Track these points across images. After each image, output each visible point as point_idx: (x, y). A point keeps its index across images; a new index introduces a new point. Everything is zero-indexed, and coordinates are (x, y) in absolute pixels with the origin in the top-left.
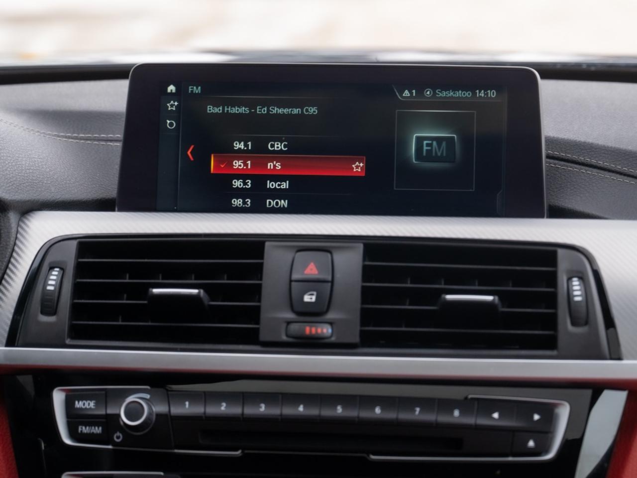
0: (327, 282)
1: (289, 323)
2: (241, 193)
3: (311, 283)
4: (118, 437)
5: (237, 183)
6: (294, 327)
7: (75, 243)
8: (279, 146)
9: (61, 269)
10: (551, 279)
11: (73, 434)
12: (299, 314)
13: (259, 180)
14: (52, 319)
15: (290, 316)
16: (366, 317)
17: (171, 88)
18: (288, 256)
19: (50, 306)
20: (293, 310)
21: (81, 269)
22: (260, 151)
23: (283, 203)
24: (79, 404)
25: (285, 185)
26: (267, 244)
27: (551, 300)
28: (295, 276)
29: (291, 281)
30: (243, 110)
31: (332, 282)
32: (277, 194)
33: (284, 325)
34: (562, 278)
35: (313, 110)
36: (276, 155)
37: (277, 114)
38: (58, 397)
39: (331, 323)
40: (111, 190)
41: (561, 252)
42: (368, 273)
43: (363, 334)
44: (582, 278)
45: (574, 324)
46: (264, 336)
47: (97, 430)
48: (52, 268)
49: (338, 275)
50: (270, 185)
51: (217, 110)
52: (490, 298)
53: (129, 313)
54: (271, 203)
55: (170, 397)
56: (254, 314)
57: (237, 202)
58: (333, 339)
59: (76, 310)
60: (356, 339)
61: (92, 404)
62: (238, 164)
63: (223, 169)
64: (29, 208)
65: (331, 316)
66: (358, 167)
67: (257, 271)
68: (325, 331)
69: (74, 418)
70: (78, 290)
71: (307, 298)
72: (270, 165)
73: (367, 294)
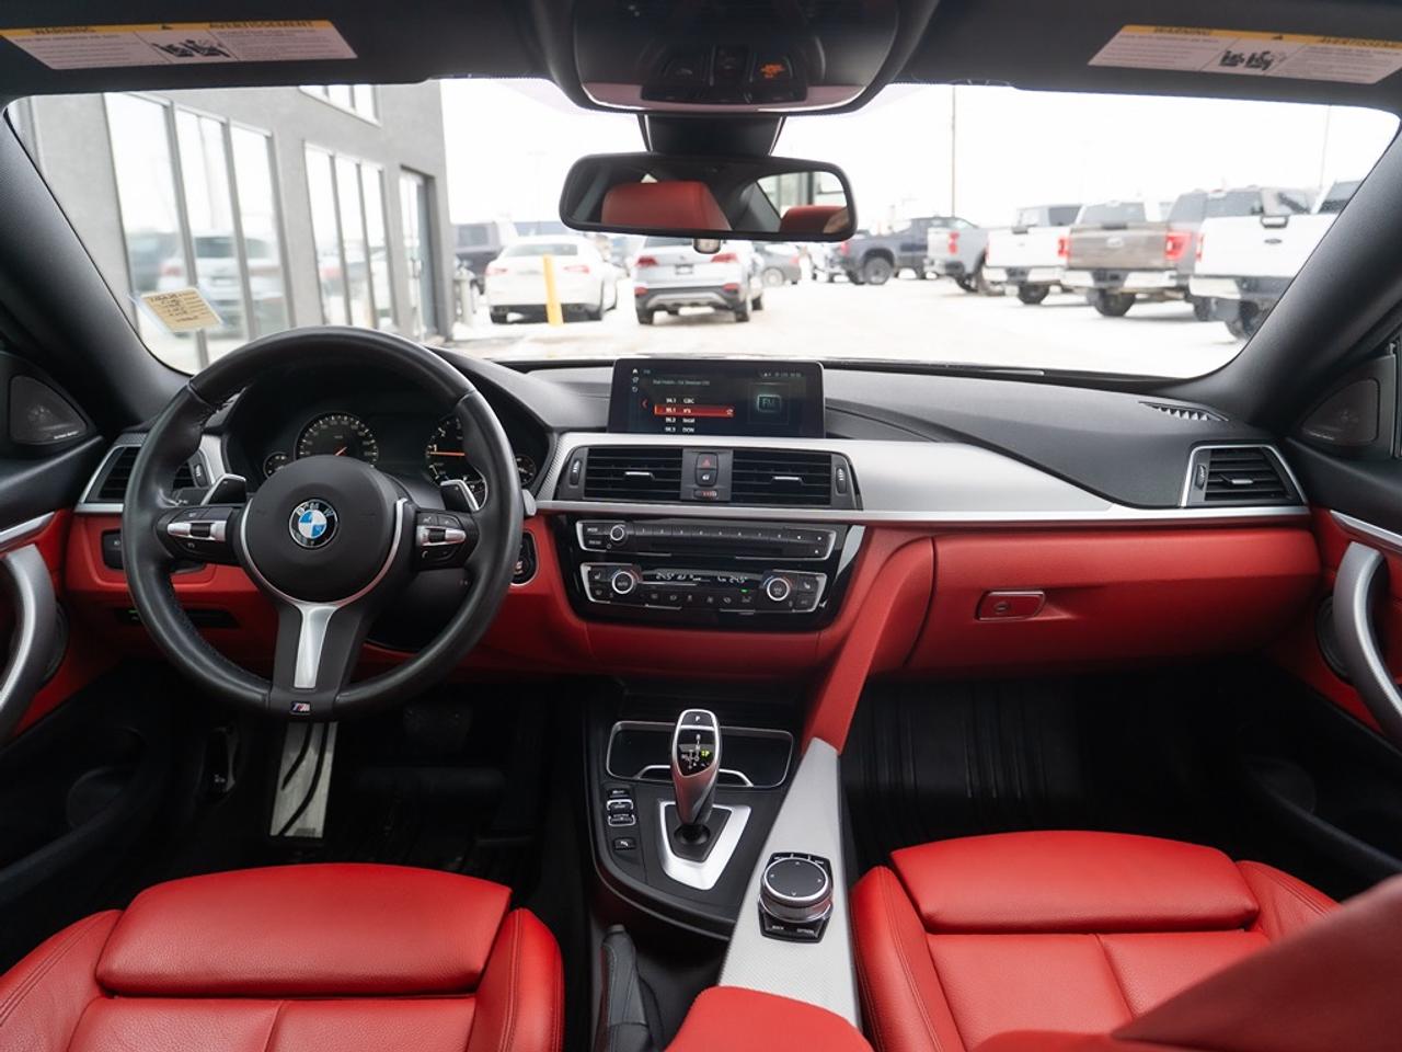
0: (712, 469)
1: (695, 490)
2: (670, 425)
3: (707, 470)
4: (609, 546)
5: (668, 420)
6: (698, 493)
7: (586, 449)
8: (690, 401)
9: (580, 462)
10: (829, 469)
11: (586, 545)
12: (701, 485)
13: (679, 418)
14: (576, 487)
15: (695, 486)
16: (734, 487)
17: (635, 371)
18: (695, 456)
19: (574, 480)
20: (696, 482)
21: (590, 462)
22: (680, 404)
23: (692, 430)
25: (693, 421)
26: (684, 450)
27: (828, 480)
28: (699, 466)
29: (696, 469)
30: (672, 382)
31: (717, 470)
32: (688, 425)
33: (693, 491)
34: (834, 469)
35: (707, 383)
36: (688, 406)
37: (689, 386)
38: (579, 526)
39: (716, 490)
40: (605, 424)
41: (833, 456)
42: (735, 466)
43: (733, 497)
44: (844, 469)
45: (839, 492)
46: (682, 497)
47: (599, 543)
48: (575, 462)
49: (720, 466)
50: (685, 420)
51: (659, 382)
52: (797, 479)
53: (615, 484)
54: (685, 429)
55: (635, 527)
56: (677, 486)
57: (668, 429)
58: (717, 498)
59: (588, 483)
60: (729, 499)
61: (596, 530)
62: (669, 410)
63: (661, 413)
64: (563, 431)
65: (716, 487)
66: (730, 412)
67: (679, 463)
69: (587, 537)
70: (589, 472)
71: (704, 478)
72: (685, 411)
73: (735, 477)
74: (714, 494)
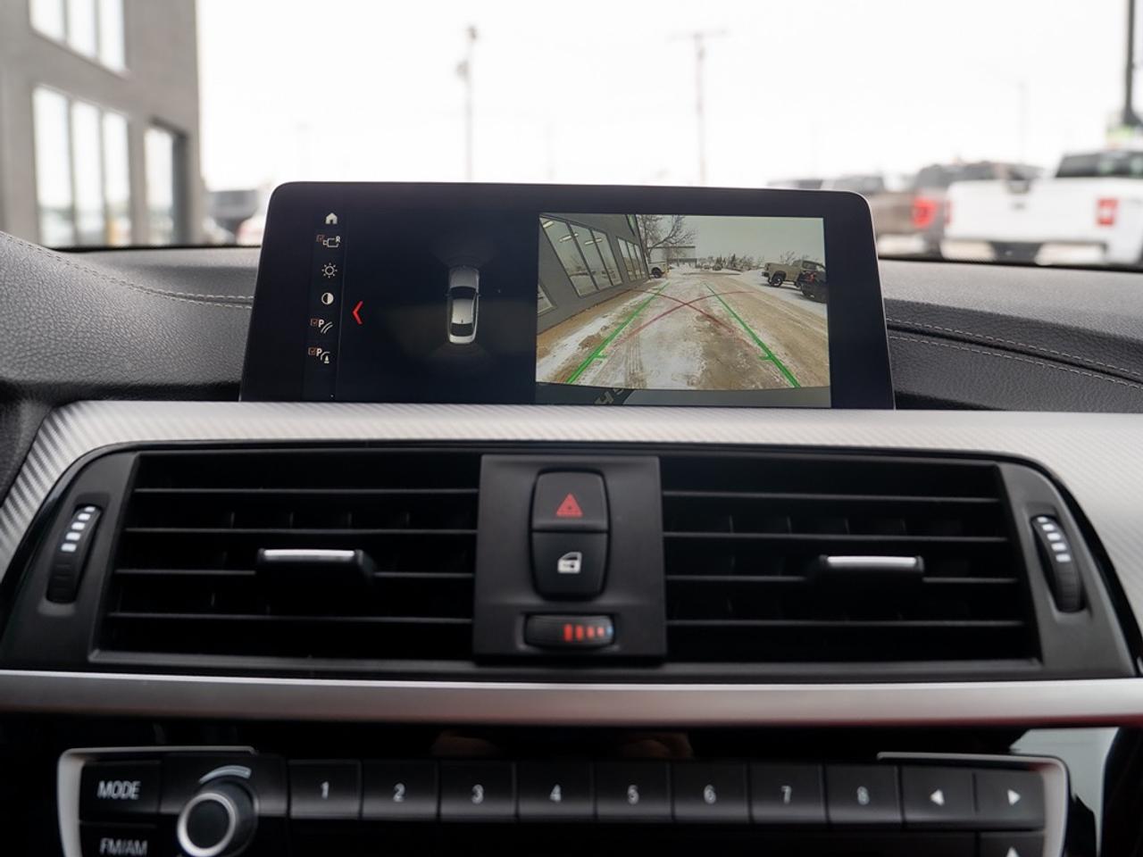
0: (594, 531)
1: (529, 615)
3: (570, 537)
6: (541, 623)
7: (131, 458)
9: (98, 508)
12: (547, 596)
15: (531, 600)
16: (679, 599)
17: (332, 218)
18: (525, 481)
19: (66, 583)
20: (537, 588)
21: (137, 507)
24: (106, 790)
26: (485, 459)
28: (539, 522)
29: (531, 530)
31: (609, 532)
33: (520, 621)
34: (1022, 517)
38: (69, 772)
39: (613, 616)
40: (233, 370)
41: (1005, 468)
42: (673, 513)
43: (672, 633)
44: (1055, 519)
45: (1061, 607)
46: (482, 644)
47: (139, 849)
48: (80, 507)
49: (617, 518)
52: (909, 561)
56: (462, 597)
58: (616, 648)
59: (119, 589)
60: (661, 648)
61: (132, 789)
65: (608, 600)
67: (468, 509)
68: (601, 631)
69: (95, 823)
70: (127, 549)
71: (564, 566)
73: (676, 556)
74: (601, 630)
